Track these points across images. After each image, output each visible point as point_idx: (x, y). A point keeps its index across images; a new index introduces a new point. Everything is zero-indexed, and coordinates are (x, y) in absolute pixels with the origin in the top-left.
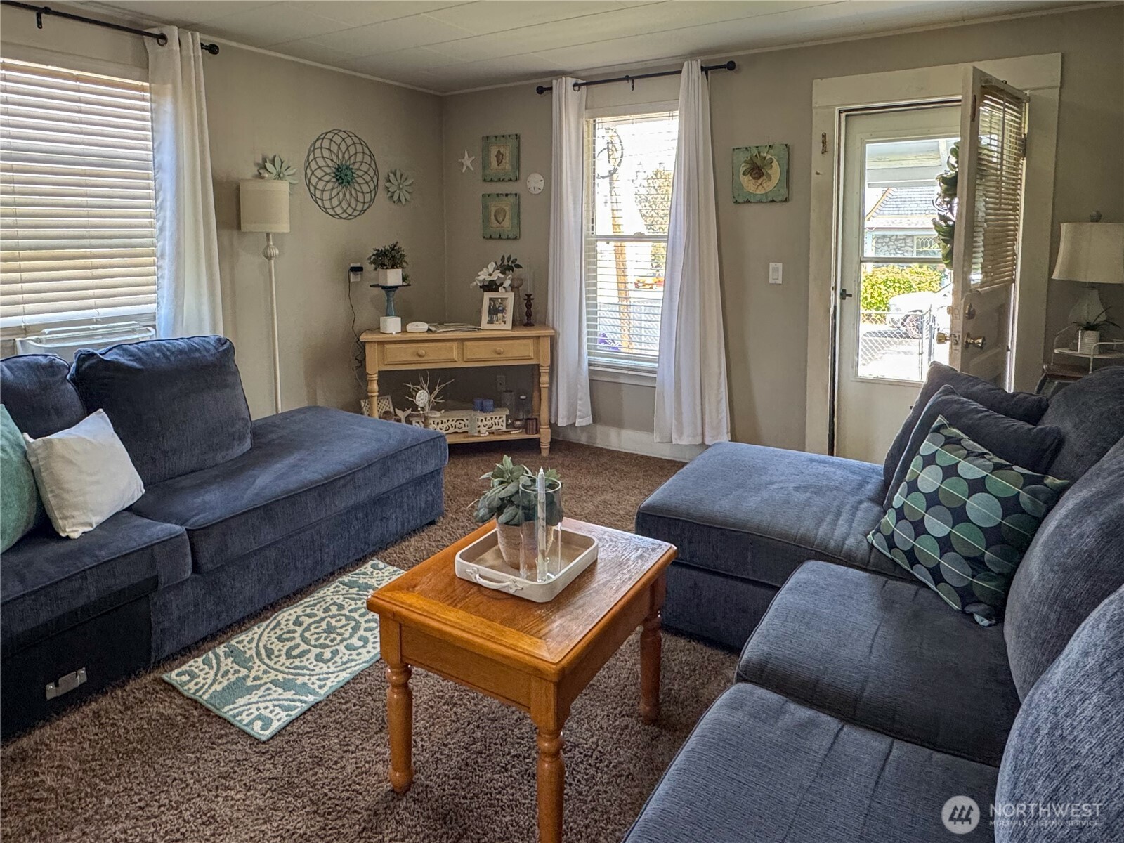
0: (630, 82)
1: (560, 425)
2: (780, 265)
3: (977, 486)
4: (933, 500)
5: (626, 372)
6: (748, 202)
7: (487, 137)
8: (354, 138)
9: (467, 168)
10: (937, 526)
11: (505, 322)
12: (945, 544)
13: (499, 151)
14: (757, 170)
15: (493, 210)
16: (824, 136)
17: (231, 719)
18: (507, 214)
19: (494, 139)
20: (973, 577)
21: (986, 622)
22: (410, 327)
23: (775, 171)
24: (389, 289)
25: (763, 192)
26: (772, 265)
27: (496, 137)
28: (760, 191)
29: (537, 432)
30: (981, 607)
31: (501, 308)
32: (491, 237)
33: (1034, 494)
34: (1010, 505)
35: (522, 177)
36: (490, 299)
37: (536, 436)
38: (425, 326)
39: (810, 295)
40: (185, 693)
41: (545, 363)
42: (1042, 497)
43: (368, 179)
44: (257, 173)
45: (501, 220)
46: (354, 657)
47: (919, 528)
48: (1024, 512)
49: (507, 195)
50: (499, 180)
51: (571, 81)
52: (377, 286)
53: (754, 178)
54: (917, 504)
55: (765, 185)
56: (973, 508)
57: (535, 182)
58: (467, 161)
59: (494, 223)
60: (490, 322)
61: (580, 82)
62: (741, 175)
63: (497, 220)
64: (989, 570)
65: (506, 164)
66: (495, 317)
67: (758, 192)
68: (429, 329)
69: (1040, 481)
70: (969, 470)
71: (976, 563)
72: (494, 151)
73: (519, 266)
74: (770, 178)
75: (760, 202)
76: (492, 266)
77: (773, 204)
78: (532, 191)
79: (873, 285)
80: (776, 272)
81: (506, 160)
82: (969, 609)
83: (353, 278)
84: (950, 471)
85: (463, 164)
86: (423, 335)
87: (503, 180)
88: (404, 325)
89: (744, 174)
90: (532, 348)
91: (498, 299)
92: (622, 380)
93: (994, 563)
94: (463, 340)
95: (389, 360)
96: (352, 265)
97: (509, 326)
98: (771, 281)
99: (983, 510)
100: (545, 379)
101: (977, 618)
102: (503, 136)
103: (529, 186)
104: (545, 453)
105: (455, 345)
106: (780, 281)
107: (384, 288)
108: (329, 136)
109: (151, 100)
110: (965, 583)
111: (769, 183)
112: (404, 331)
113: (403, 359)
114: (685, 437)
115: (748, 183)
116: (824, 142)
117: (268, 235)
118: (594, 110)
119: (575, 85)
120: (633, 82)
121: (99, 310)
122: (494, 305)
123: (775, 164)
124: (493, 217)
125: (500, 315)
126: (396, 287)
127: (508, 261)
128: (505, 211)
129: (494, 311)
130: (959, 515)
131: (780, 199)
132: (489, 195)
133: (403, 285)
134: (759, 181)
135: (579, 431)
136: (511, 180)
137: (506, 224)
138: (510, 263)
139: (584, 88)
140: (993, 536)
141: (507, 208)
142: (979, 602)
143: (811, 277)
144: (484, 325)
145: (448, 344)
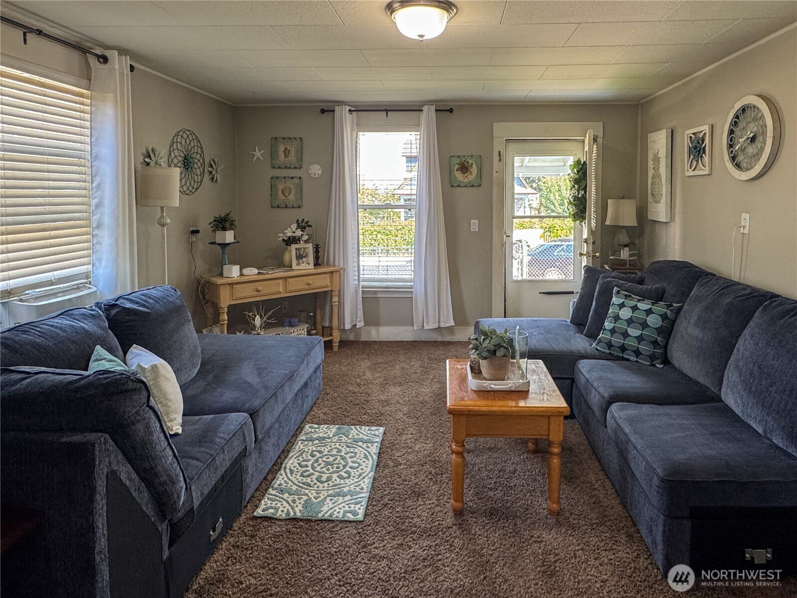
0: (385, 112)
1: (346, 328)
2: (477, 221)
3: (649, 312)
4: (630, 322)
5: (385, 290)
6: (459, 186)
7: (276, 138)
8: (193, 135)
9: (258, 158)
10: (634, 332)
11: (309, 264)
12: (640, 339)
13: (286, 149)
14: (464, 168)
15: (281, 187)
16: (499, 152)
17: (330, 518)
18: (293, 190)
19: (282, 140)
20: (654, 349)
21: (661, 366)
22: (246, 271)
23: (474, 170)
24: (224, 246)
25: (468, 181)
26: (472, 221)
27: (284, 138)
28: (466, 180)
29: (331, 335)
30: (659, 361)
31: (304, 255)
32: (278, 207)
33: (671, 311)
34: (664, 317)
35: (305, 165)
36: (296, 249)
37: (330, 338)
38: (256, 271)
39: (494, 237)
40: (281, 518)
41: (336, 288)
42: (674, 312)
43: (200, 165)
44: (143, 160)
45: (287, 194)
46: (360, 471)
47: (625, 335)
48: (669, 319)
49: (292, 178)
50: (286, 167)
51: (348, 108)
52: (214, 243)
53: (463, 173)
54: (622, 325)
55: (469, 177)
56: (650, 321)
57: (316, 170)
58: (258, 154)
59: (281, 197)
60: (298, 264)
61: (353, 109)
62: (455, 171)
63: (284, 195)
64: (659, 345)
65: (292, 157)
66: (301, 261)
67: (465, 181)
68: (259, 273)
69: (671, 306)
70: (644, 306)
71: (655, 343)
72: (281, 148)
73: (310, 226)
74: (471, 173)
75: (466, 186)
76: (294, 226)
77: (473, 188)
78: (313, 175)
79: (409, 231)
80: (475, 225)
81: (293, 154)
82: (654, 363)
83: (194, 239)
84: (635, 308)
85: (254, 155)
86: (255, 277)
87: (290, 168)
88: (241, 270)
89: (457, 170)
90: (328, 281)
91: (301, 248)
92: (380, 295)
93: (661, 341)
94: (286, 278)
95: (237, 296)
96: (191, 229)
97: (312, 266)
98: (472, 230)
99: (654, 321)
100: (335, 299)
101: (657, 365)
102: (290, 138)
103: (310, 172)
104: (336, 349)
105: (281, 281)
106: (477, 230)
107: (219, 244)
108: (181, 133)
109: (91, 105)
110: (651, 353)
111: (471, 176)
112: (242, 275)
113: (246, 294)
114: (430, 324)
115: (459, 176)
116: (500, 155)
117: (162, 208)
118: (362, 127)
119: (350, 111)
120: (387, 113)
121: (54, 272)
122: (300, 253)
123: (474, 166)
124: (280, 192)
125: (304, 259)
126: (229, 244)
127: (302, 223)
128: (290, 188)
129: (300, 257)
130: (644, 325)
131: (477, 185)
132: (277, 178)
133: (234, 243)
134: (466, 175)
135: (348, 332)
136: (296, 168)
137: (292, 197)
138: (303, 224)
139: (354, 113)
140: (660, 330)
141: (292, 187)
142: (658, 359)
143: (494, 228)
144: (294, 266)
145: (277, 281)
